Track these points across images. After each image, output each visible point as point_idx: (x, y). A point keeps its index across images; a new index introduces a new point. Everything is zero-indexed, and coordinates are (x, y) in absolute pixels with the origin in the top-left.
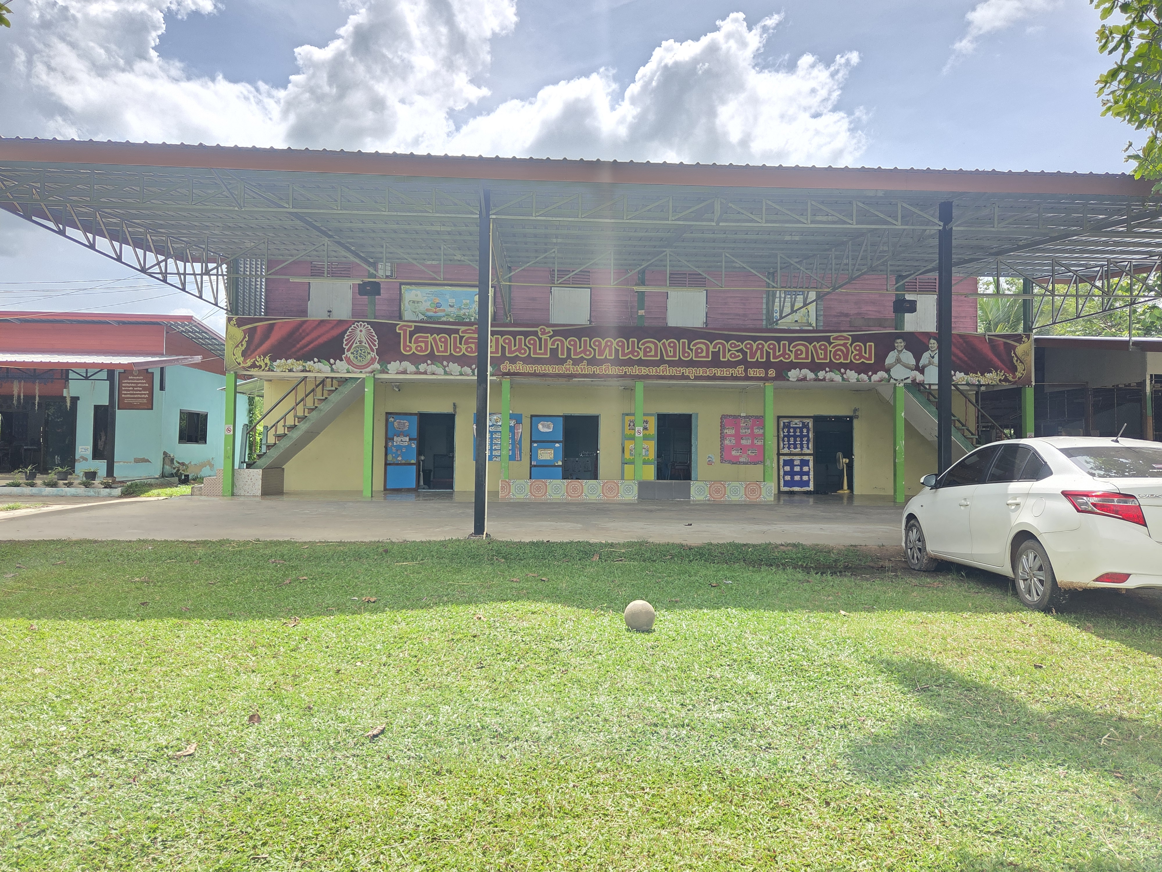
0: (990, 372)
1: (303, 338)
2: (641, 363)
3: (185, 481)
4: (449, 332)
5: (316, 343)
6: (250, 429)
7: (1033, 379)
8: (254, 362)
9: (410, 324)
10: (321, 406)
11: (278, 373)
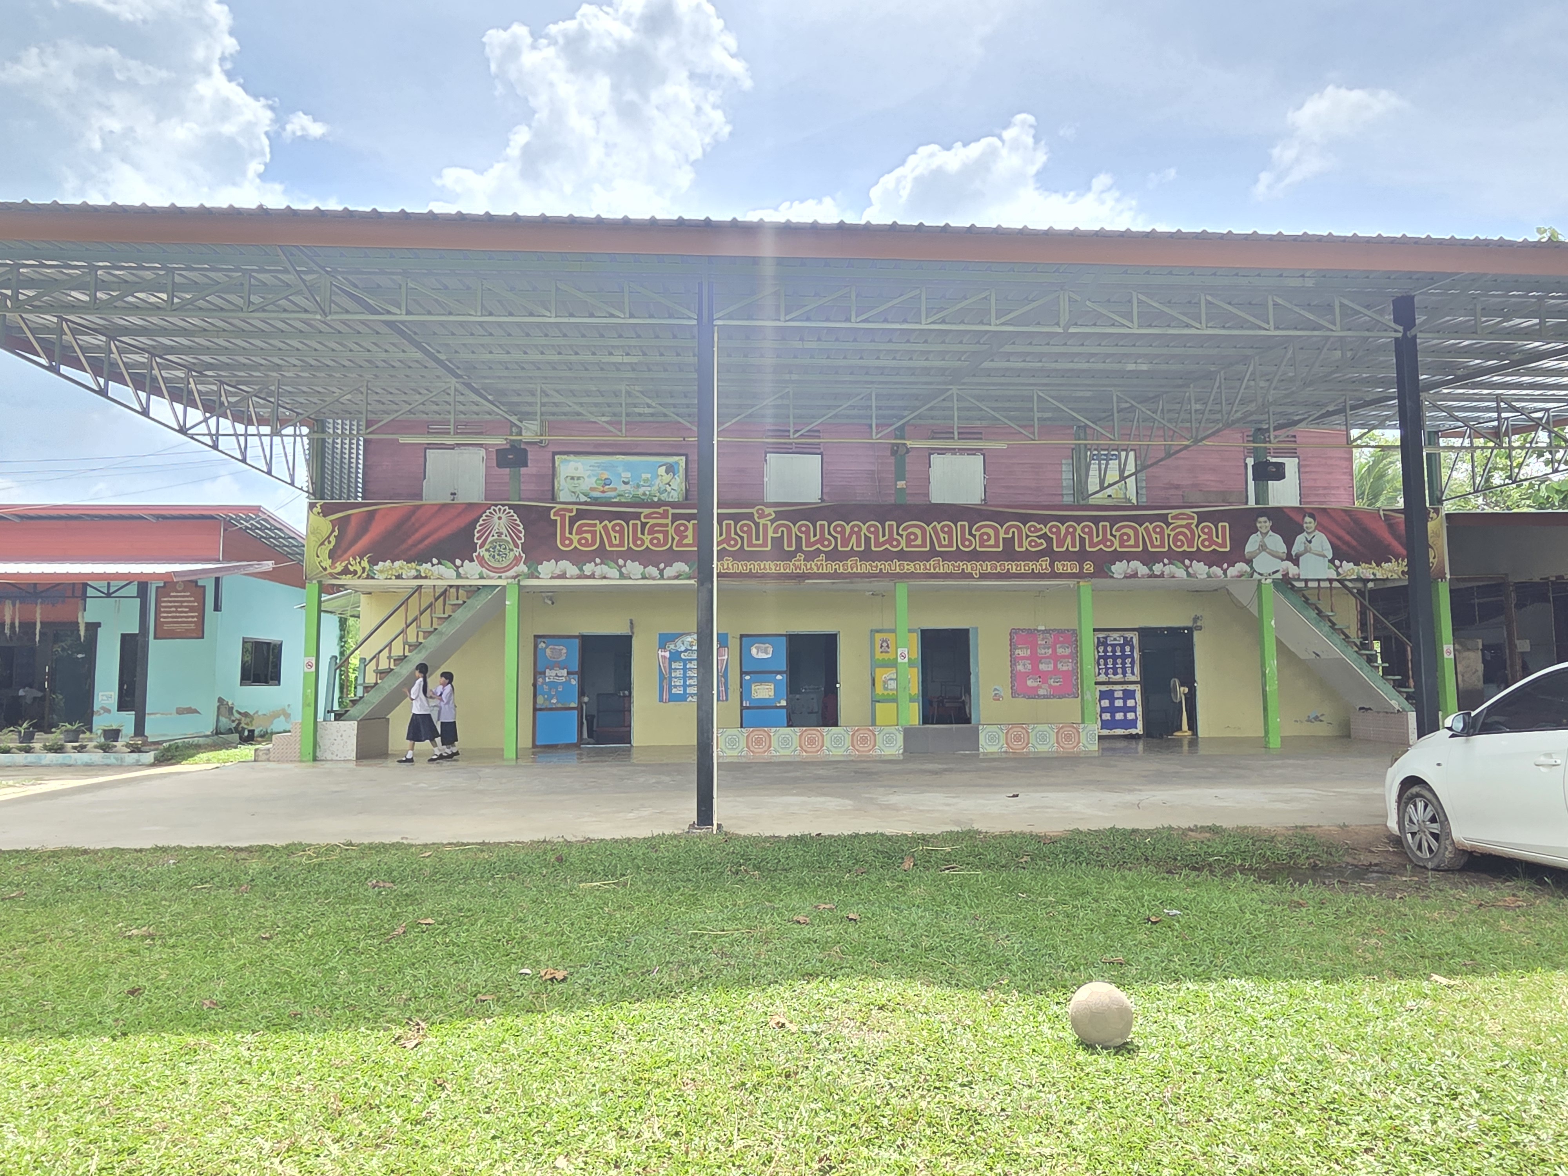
0: (1390, 561)
1: (417, 530)
2: (902, 556)
3: (249, 738)
4: (626, 517)
5: (435, 536)
6: (341, 663)
7: (1447, 570)
8: (346, 566)
9: (570, 507)
10: (443, 628)
11: (381, 581)
